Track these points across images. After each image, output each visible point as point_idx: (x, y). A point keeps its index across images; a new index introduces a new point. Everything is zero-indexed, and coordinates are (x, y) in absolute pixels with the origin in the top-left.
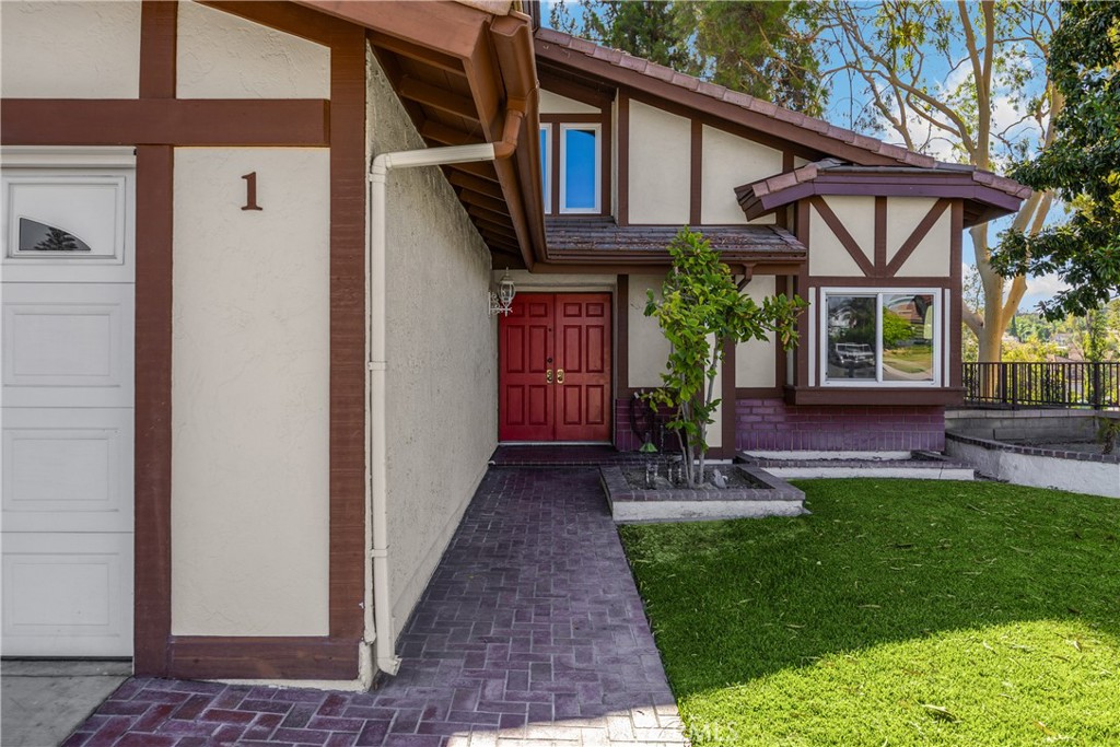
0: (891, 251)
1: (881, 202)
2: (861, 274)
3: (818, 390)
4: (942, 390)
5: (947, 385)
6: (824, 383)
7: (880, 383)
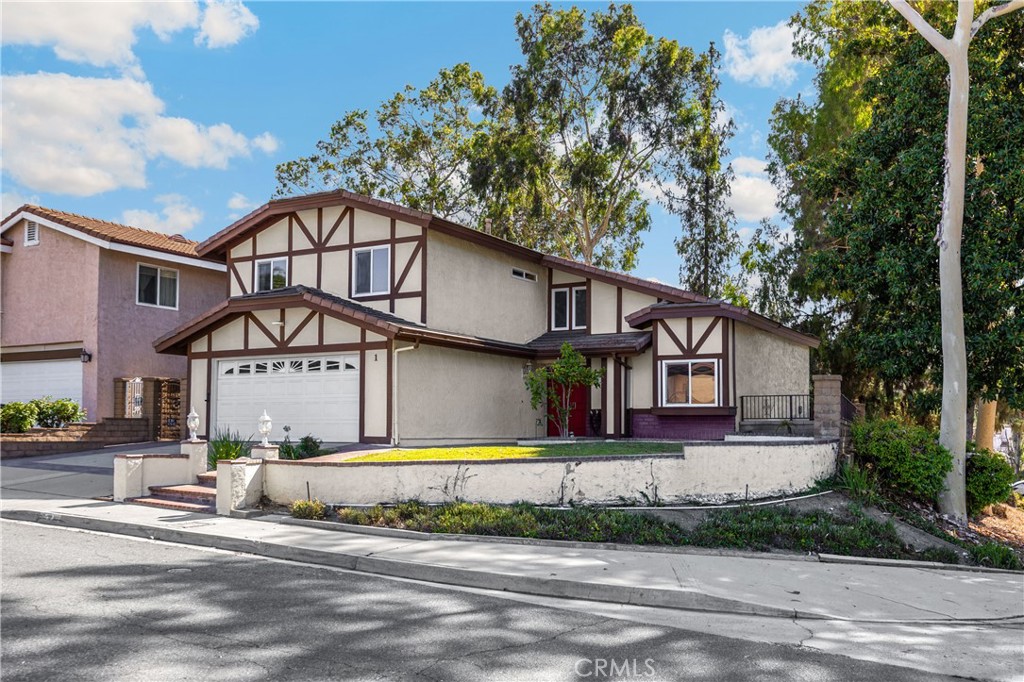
0: (694, 343)
1: (689, 320)
2: (681, 353)
3: (662, 408)
4: (719, 408)
5: (721, 405)
6: (664, 405)
7: (690, 405)
